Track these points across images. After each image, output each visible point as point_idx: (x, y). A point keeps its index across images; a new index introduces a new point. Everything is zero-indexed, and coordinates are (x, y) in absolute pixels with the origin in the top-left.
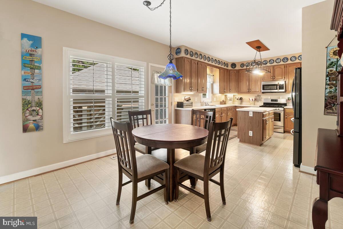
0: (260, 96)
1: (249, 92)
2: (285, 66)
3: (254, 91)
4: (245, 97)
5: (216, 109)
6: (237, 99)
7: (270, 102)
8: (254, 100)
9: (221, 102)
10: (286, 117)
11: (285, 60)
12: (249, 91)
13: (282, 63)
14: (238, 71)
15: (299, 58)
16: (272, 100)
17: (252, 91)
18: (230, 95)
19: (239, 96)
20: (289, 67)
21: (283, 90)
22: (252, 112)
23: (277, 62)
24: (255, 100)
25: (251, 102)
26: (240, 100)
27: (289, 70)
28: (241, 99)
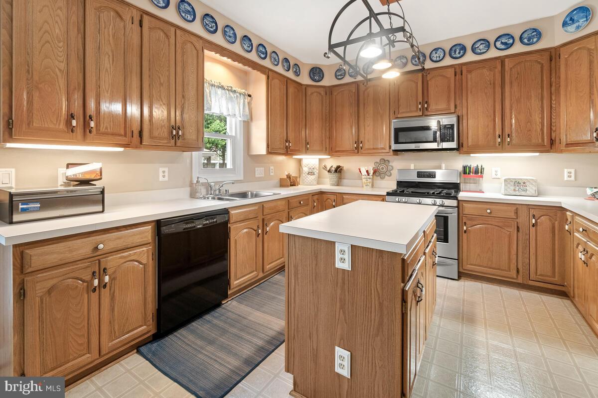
0: (389, 161)
1: (358, 149)
2: (459, 71)
3: (372, 147)
4: (350, 164)
5: (232, 212)
6: (329, 171)
7: (414, 178)
8: (371, 172)
9: (281, 180)
10: (465, 228)
11: (457, 52)
12: (358, 146)
13: (448, 61)
14: (330, 90)
15: (498, 44)
16: (420, 175)
17: (366, 146)
18: (310, 160)
19: (332, 162)
20: (469, 72)
21: (453, 145)
22: (347, 249)
23: (434, 59)
24: (375, 172)
25: (364, 180)
26: (337, 174)
27: (469, 83)
28: (338, 170)
